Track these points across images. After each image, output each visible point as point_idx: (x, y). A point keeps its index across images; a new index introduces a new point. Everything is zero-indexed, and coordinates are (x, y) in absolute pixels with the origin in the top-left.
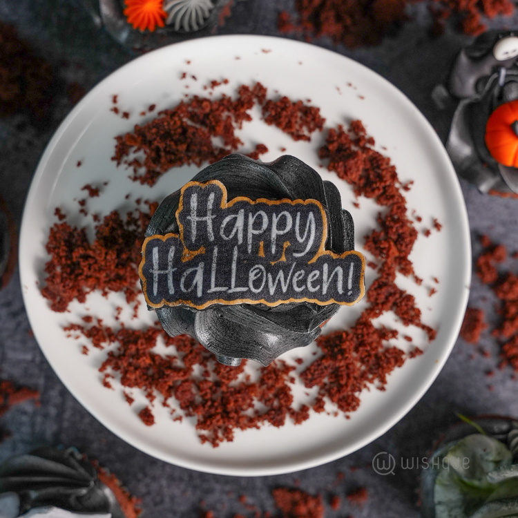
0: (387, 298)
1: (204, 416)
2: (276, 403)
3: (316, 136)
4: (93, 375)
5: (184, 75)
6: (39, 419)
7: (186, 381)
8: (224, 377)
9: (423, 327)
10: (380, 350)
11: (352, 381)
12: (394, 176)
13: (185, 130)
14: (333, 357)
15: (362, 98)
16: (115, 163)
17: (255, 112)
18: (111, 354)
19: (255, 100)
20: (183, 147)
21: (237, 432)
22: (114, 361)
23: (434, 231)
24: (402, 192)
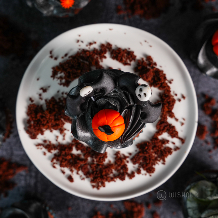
0: (164, 128)
1: (93, 178)
2: (122, 171)
3: (133, 63)
4: (48, 163)
7: (85, 164)
10: (162, 148)
11: (152, 161)
12: (165, 78)
13: (79, 64)
14: (143, 152)
15: (151, 46)
16: (52, 78)
17: (107, 55)
18: (55, 155)
19: (107, 50)
20: (79, 71)
21: (107, 183)
22: (57, 157)
23: (182, 99)
24: (169, 84)
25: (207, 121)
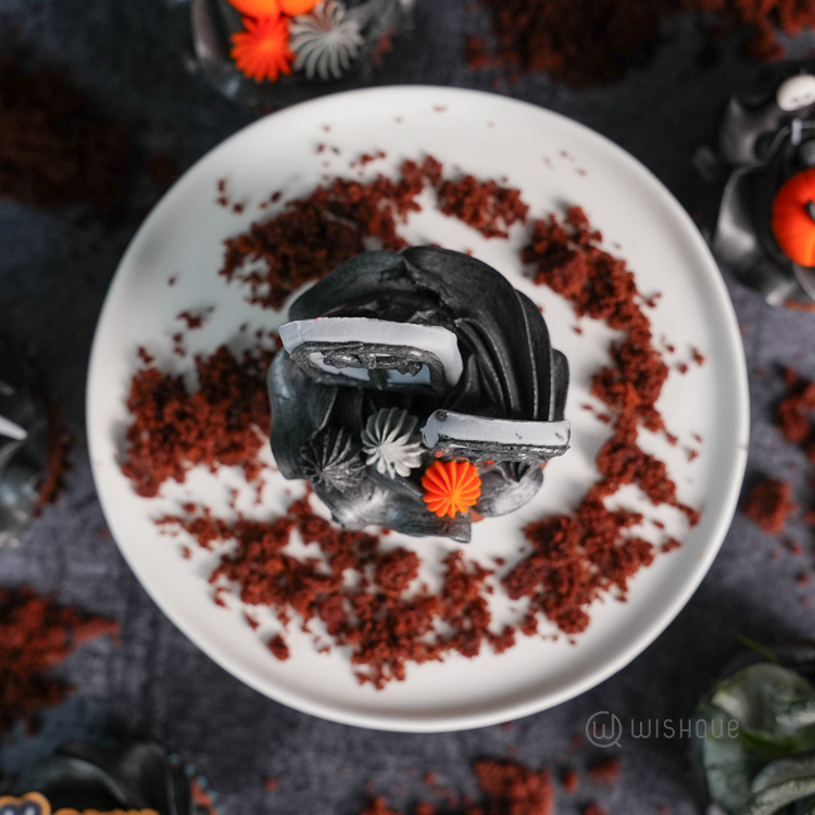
0: (625, 466)
1: (362, 645)
2: (467, 624)
3: (516, 230)
4: (200, 589)
6: (119, 664)
7: (334, 594)
8: (388, 588)
9: (681, 507)
10: (618, 543)
11: (577, 589)
12: (631, 287)
13: (323, 227)
14: (546, 554)
15: (582, 172)
16: (223, 279)
17: (426, 198)
18: (225, 558)
19: (426, 181)
20: (321, 254)
21: (410, 667)
22: (231, 567)
23: (693, 366)
24: (645, 310)
25: (790, 465)
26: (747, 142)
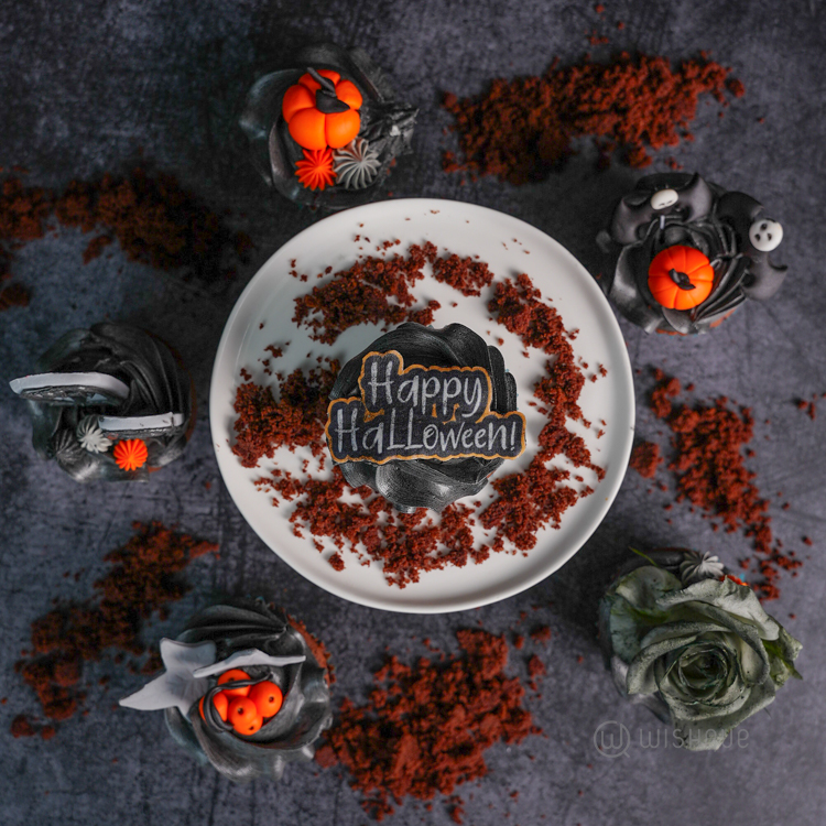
0: (557, 442)
1: (390, 560)
2: (458, 544)
3: (485, 290)
4: (285, 525)
5: (358, 238)
6: (219, 572)
7: (373, 527)
8: (408, 523)
9: (593, 467)
10: (553, 491)
11: (528, 521)
12: (560, 326)
13: (361, 290)
14: (509, 499)
15: (527, 253)
16: (295, 324)
17: (426, 270)
18: (299, 505)
19: (426, 259)
20: (360, 308)
21: (422, 573)
22: (304, 511)
23: (599, 376)
24: (568, 340)
25: (660, 433)
26: (631, 230)
